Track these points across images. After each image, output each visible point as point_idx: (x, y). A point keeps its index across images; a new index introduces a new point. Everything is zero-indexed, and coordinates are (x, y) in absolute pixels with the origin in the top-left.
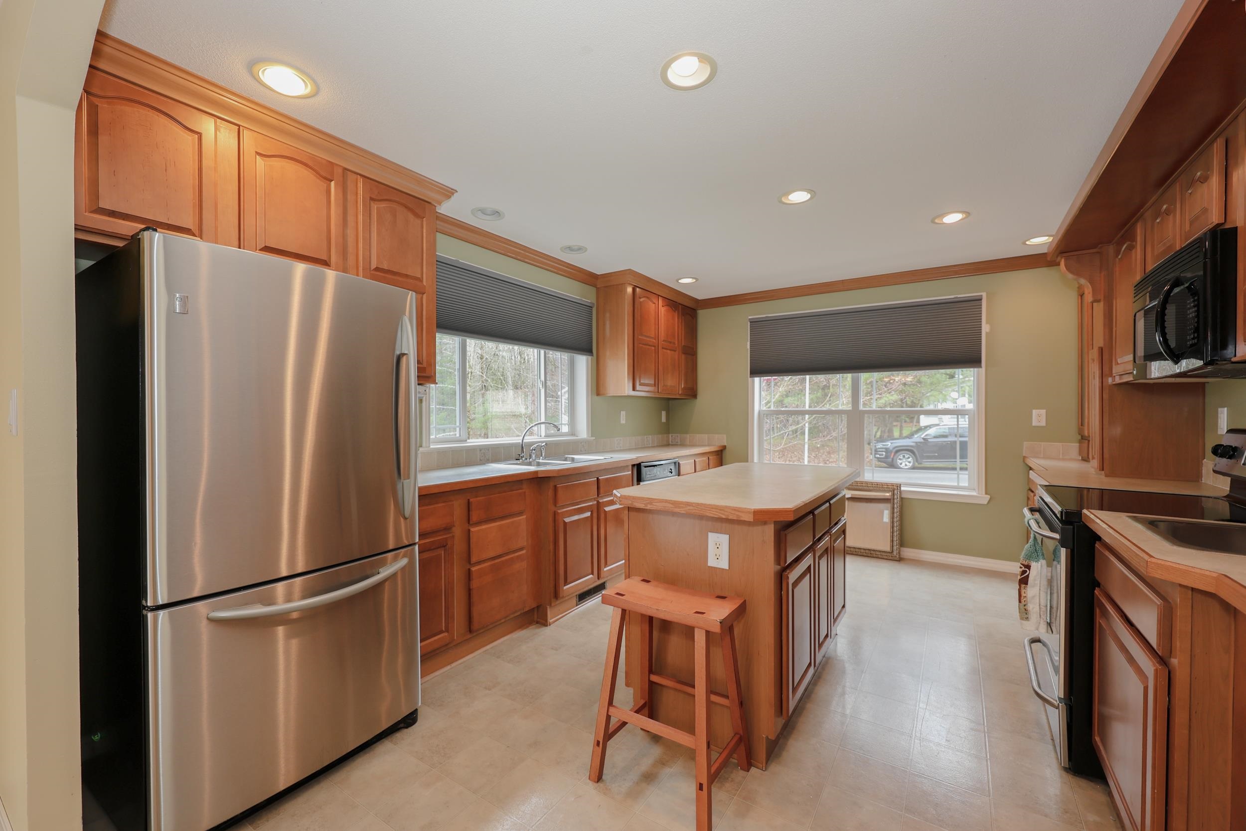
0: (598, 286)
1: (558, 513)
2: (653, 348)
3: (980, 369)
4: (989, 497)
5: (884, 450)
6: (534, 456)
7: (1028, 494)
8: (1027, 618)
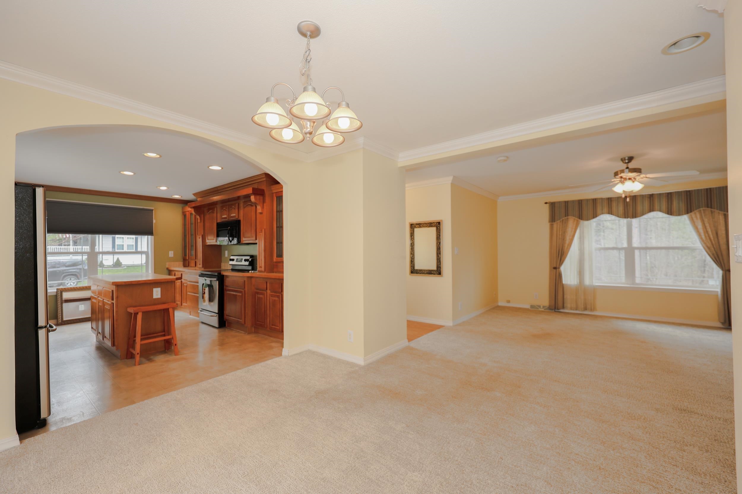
3: (152, 236)
8: (205, 302)
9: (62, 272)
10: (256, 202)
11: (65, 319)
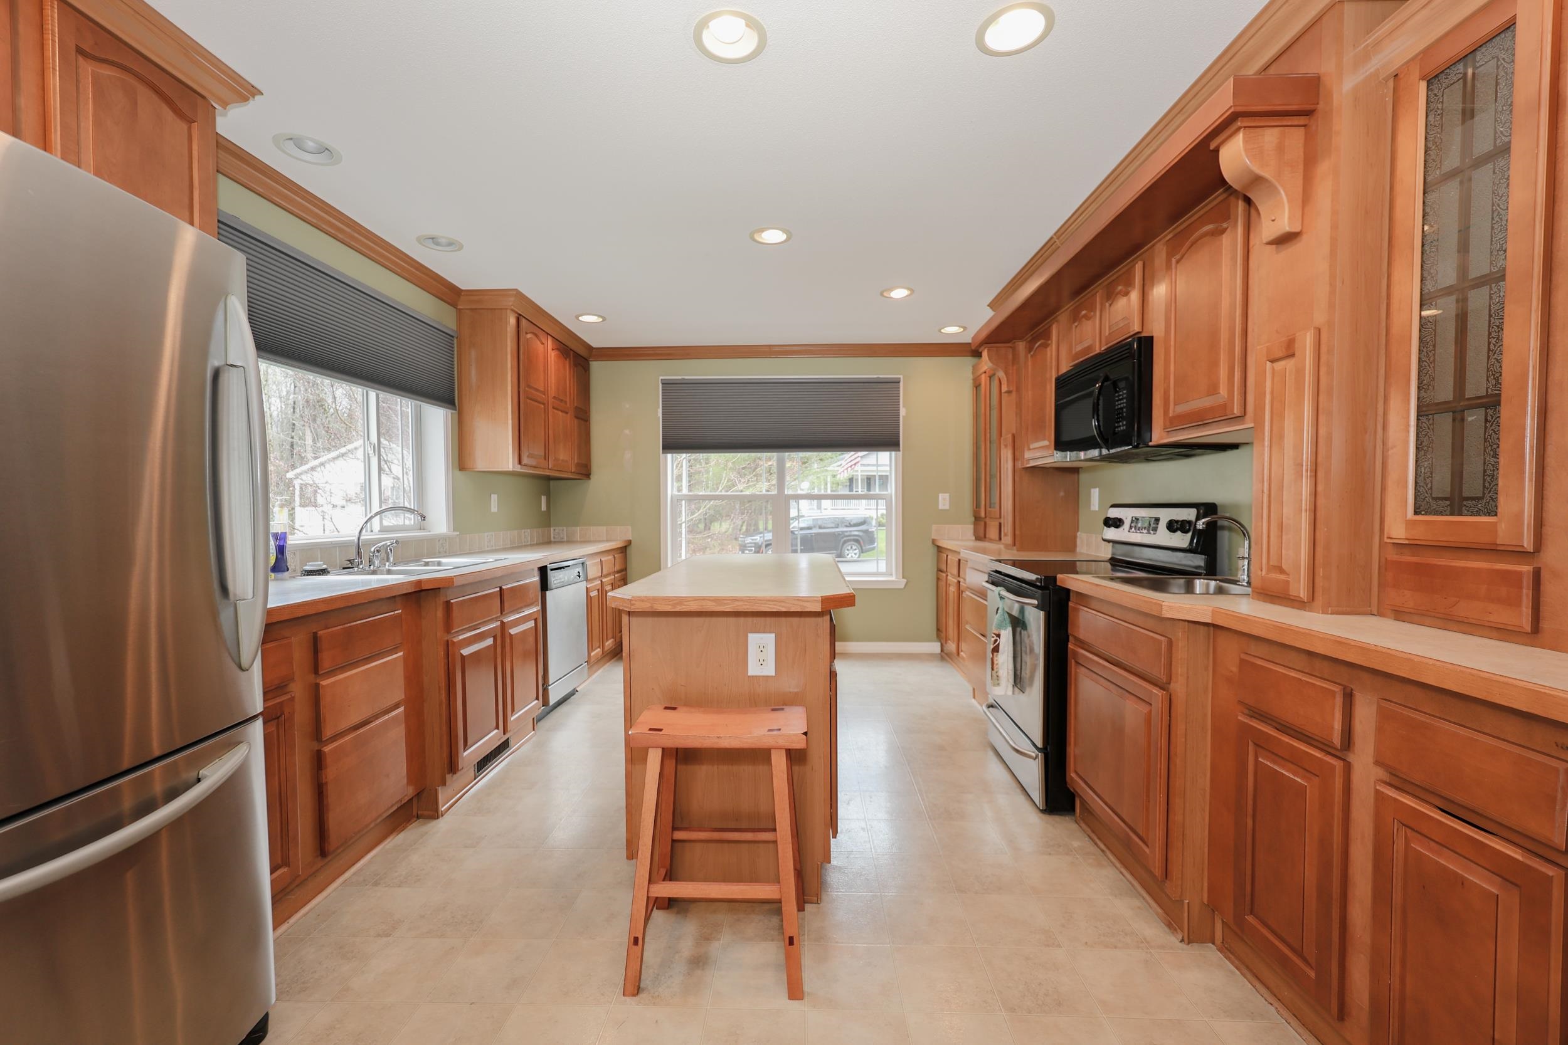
0: (459, 307)
1: (454, 643)
2: (542, 406)
3: (898, 453)
4: (905, 580)
5: (753, 545)
6: (377, 562)
7: (937, 574)
8: (998, 684)
10: (1255, 169)
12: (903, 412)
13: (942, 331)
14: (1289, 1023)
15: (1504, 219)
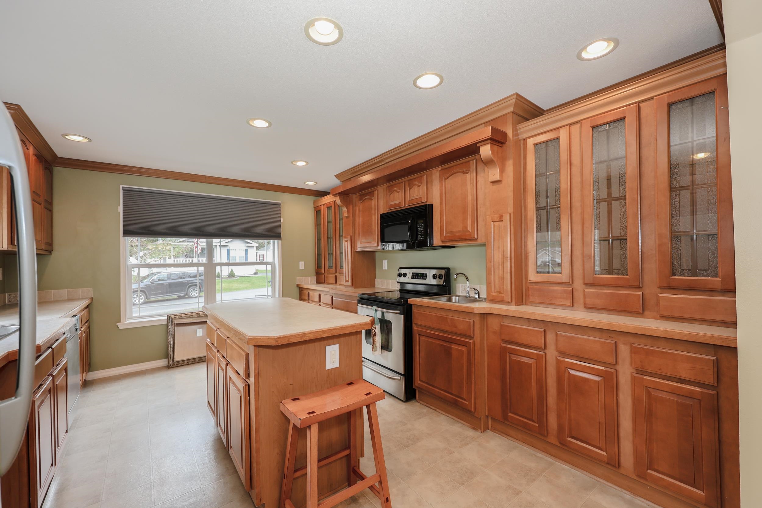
8: (376, 350)
9: (187, 283)
10: (492, 157)
11: (177, 359)
12: (282, 221)
13: (306, 183)
14: (523, 446)
15: (559, 191)
